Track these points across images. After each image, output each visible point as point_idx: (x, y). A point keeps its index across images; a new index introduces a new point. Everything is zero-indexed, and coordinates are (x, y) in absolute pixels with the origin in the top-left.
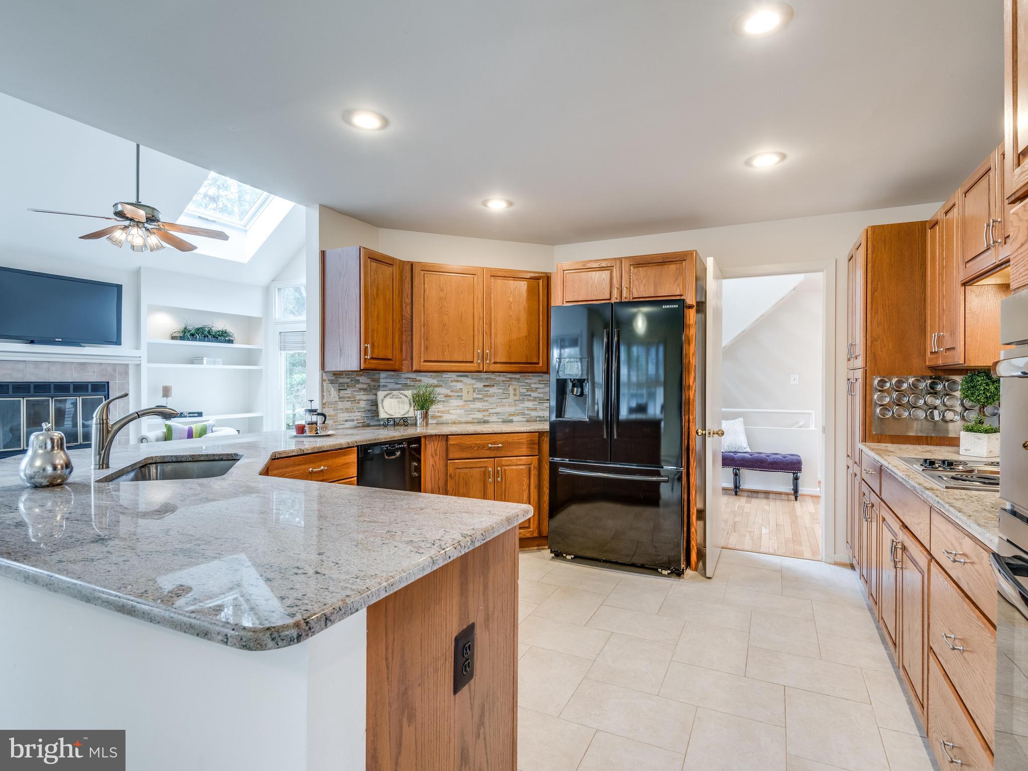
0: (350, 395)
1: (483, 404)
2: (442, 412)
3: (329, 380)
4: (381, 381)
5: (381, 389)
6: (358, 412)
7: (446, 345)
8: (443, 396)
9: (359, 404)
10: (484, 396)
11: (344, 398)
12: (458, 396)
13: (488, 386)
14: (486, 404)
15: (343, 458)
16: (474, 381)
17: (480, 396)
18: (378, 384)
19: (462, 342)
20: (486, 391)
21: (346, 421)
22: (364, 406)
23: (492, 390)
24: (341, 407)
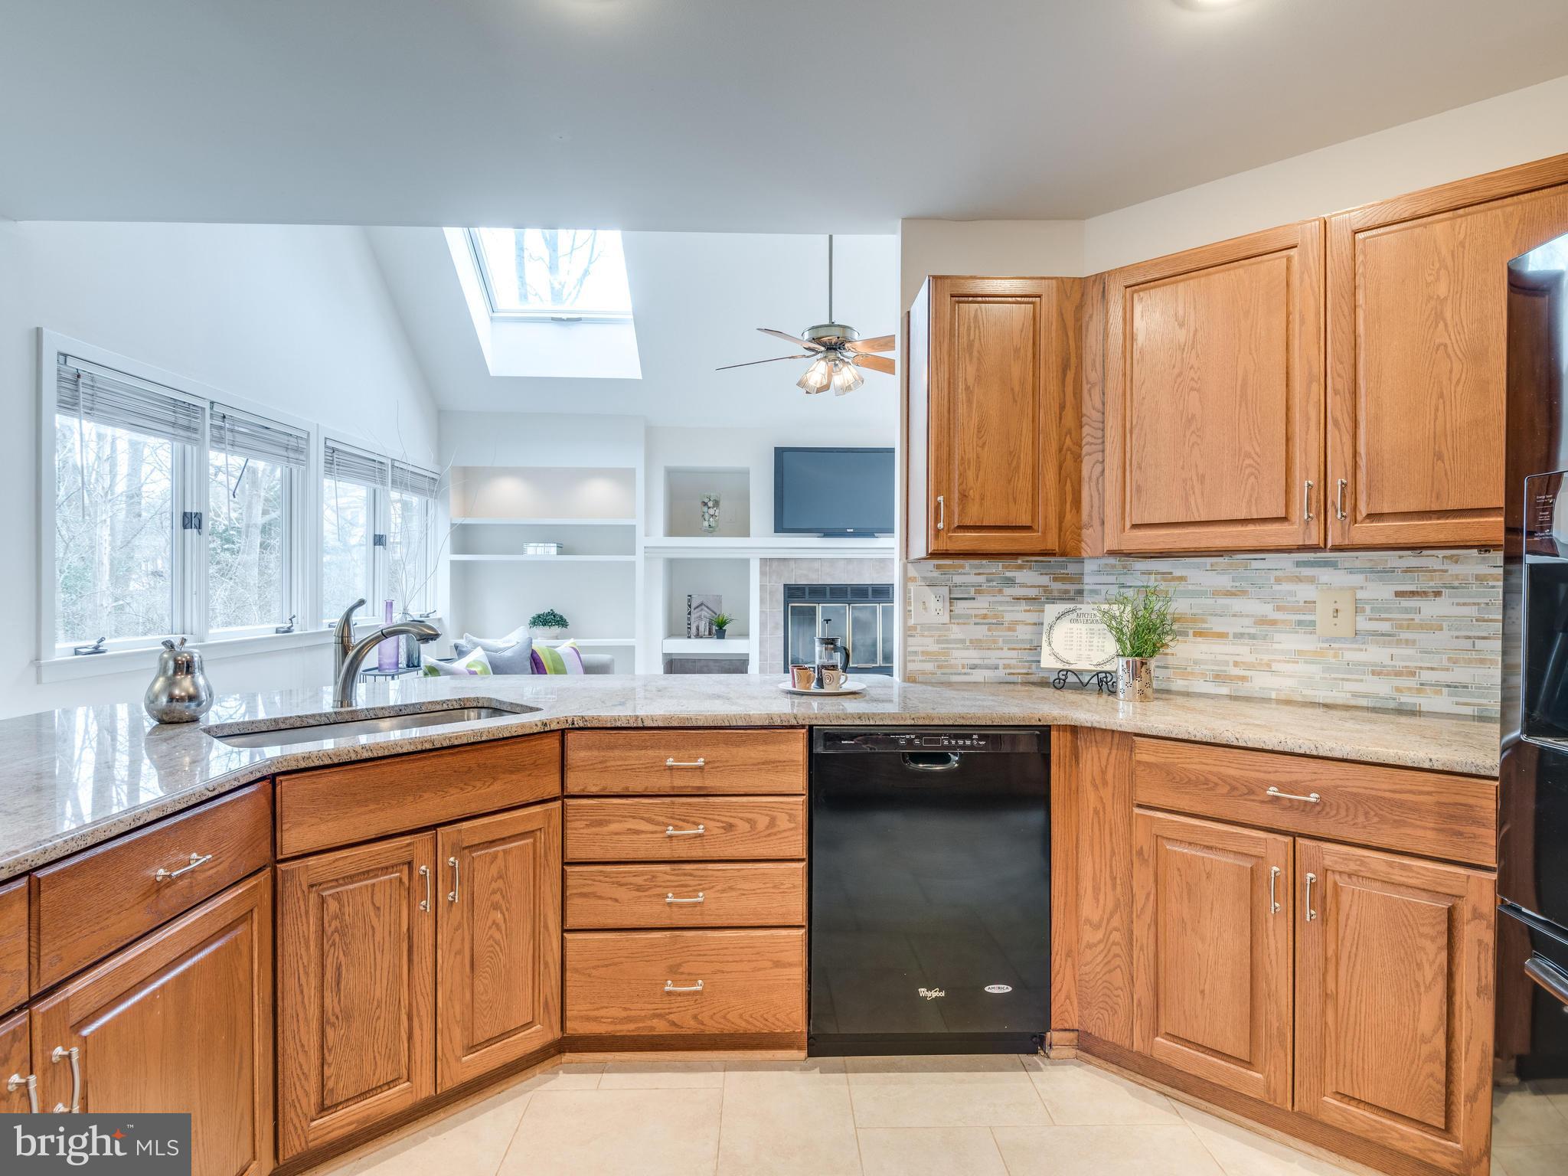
0: (985, 612)
1: (1395, 651)
2: (1250, 666)
3: (924, 578)
4: (1087, 579)
5: (1086, 599)
6: (1009, 649)
7: (1195, 478)
8: (1247, 621)
9: (1015, 631)
10: (1401, 627)
11: (969, 616)
12: (1300, 623)
13: (1413, 593)
14: (1409, 651)
15: (761, 748)
16: (1358, 579)
17: (1385, 627)
18: (1078, 587)
19: (1248, 461)
20: (1407, 610)
21: (974, 667)
22: (1028, 637)
23: (1430, 609)
24: (960, 636)
